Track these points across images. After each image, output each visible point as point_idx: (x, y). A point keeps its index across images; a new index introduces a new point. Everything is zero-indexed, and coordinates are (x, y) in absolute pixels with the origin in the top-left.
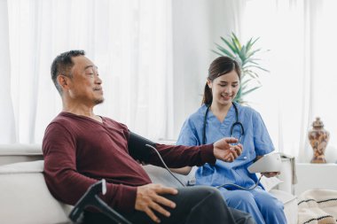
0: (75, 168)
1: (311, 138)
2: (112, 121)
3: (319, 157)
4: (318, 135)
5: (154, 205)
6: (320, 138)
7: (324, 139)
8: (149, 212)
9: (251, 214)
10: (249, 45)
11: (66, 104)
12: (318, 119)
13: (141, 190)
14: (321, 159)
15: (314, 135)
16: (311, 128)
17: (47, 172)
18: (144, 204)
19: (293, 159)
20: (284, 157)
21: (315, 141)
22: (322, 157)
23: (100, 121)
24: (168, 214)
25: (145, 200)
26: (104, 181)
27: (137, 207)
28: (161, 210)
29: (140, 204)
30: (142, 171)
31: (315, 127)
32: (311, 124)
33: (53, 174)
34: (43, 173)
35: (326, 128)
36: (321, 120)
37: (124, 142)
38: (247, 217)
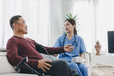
0: (17, 54)
1: (96, 47)
2: (30, 39)
3: (98, 53)
4: (98, 46)
5: (44, 66)
6: (99, 47)
7: (100, 48)
8: (42, 68)
9: (76, 70)
10: (75, 17)
11: (15, 33)
12: (98, 41)
13: (40, 61)
14: (99, 54)
15: (96, 46)
16: (96, 44)
17: (8, 55)
18: (41, 66)
19: (90, 53)
20: (87, 53)
21: (97, 48)
22: (99, 53)
23: (26, 39)
24: (49, 69)
25: (41, 65)
26: (27, 58)
27: (38, 67)
28: (47, 68)
29: (40, 66)
30: (40, 55)
31: (97, 44)
32: (95, 42)
33: (10, 56)
34: (7, 56)
35: (100, 44)
36: (99, 41)
37: (34, 46)
38: (75, 71)
